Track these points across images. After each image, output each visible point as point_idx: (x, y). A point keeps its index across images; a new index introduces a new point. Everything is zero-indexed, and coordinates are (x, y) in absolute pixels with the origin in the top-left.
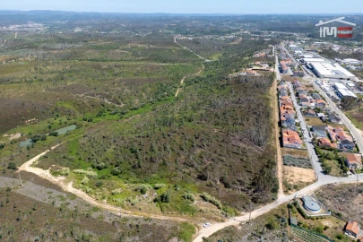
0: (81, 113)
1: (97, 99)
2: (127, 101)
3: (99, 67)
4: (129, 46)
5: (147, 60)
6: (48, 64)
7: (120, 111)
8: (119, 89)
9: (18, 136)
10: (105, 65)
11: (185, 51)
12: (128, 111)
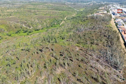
0: (7, 31)
7: (29, 31)
8: (33, 20)
12: (34, 31)
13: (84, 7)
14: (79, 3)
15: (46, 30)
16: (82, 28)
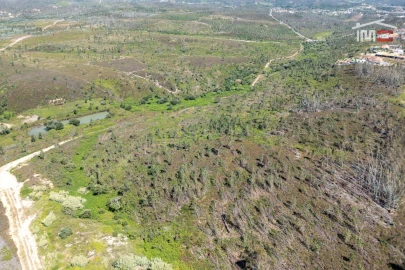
0: (121, 96)
1: (146, 80)
2: (184, 86)
3: (166, 41)
4: (211, 17)
5: (229, 35)
6: (111, 33)
7: (171, 99)
8: (179, 69)
9: (34, 119)
10: (174, 39)
11: (281, 26)
12: (182, 100)
13: (330, 27)
14: (314, 11)
15: (213, 99)
16: (316, 103)
